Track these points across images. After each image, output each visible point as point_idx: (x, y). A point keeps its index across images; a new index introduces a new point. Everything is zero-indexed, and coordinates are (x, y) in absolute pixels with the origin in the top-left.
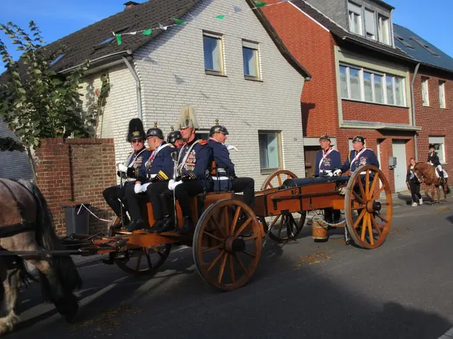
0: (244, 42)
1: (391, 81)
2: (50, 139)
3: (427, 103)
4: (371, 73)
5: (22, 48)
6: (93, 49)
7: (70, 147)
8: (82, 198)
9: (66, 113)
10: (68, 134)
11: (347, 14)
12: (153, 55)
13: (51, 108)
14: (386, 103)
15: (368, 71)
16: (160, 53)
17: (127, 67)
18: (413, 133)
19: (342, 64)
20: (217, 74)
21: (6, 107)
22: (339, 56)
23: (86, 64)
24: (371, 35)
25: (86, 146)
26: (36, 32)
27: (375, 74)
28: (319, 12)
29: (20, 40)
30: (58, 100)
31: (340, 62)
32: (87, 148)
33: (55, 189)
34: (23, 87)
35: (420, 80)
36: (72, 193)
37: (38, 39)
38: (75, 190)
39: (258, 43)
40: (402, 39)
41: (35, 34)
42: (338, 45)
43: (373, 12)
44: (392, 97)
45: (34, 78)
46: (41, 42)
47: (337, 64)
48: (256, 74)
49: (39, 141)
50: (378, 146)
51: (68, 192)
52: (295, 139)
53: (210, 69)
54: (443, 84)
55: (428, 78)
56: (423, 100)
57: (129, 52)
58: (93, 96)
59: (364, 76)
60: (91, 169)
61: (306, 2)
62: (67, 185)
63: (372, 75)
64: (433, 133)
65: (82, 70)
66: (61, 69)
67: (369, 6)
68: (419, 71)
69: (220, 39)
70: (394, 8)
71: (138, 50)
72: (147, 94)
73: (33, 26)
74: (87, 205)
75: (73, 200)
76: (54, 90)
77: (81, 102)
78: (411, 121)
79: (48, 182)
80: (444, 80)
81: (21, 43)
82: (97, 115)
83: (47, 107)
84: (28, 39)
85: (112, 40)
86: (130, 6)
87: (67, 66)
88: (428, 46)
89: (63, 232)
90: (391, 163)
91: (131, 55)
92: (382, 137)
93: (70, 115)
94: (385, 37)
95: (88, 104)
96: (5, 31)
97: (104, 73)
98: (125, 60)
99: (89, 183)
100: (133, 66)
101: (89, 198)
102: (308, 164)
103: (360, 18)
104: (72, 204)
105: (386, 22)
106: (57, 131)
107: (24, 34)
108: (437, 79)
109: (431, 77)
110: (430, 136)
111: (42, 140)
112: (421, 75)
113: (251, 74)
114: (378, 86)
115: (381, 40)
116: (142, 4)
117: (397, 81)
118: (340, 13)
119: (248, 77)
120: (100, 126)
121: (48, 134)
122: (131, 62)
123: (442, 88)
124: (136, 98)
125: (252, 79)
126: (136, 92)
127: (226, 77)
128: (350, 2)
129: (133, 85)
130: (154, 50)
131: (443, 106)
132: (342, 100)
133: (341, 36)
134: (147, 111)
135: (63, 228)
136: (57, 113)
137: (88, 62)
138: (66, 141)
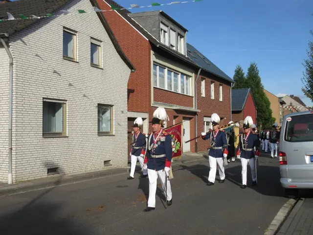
0: (92, 40)
1: (183, 78)
3: (204, 95)
11: (159, 30)
12: (25, 39)
14: (179, 91)
15: (170, 70)
17: (4, 48)
18: (195, 113)
19: (155, 63)
20: (71, 60)
22: (153, 58)
24: (173, 46)
27: (174, 73)
28: (141, 26)
31: (154, 62)
35: (200, 79)
39: (101, 41)
40: (190, 52)
42: (153, 50)
43: (175, 31)
44: (183, 89)
47: (152, 63)
48: (99, 63)
50: (174, 120)
52: (122, 112)
53: (66, 57)
54: (213, 84)
55: (205, 79)
56: (202, 92)
57: (6, 35)
59: (168, 73)
61: (132, 19)
63: (173, 73)
64: (207, 115)
67: (173, 27)
68: (200, 74)
69: (75, 35)
70: (188, 31)
71: (13, 34)
72: (17, 68)
78: (194, 106)
80: (214, 81)
88: (204, 58)
91: (8, 38)
92: (177, 115)
94: (181, 49)
98: (2, 40)
100: (8, 46)
102: (130, 130)
103: (166, 34)
105: (182, 39)
108: (210, 80)
110: (206, 117)
112: (201, 76)
113: (94, 63)
114: (176, 81)
115: (179, 51)
117: (187, 79)
118: (155, 29)
119: (94, 65)
122: (7, 44)
123: (212, 86)
124: (8, 71)
125: (96, 66)
126: (9, 67)
127: (78, 63)
128: (162, 23)
129: (7, 60)
130: (26, 36)
131: (213, 97)
132: (154, 88)
133: (155, 44)
134: (17, 82)
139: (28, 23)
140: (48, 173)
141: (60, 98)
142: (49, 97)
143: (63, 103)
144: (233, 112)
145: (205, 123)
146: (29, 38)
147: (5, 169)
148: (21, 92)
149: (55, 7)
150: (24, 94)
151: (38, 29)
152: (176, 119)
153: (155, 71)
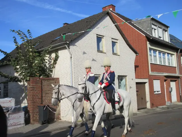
0: (113, 40)
1: (169, 56)
2: (34, 78)
4: (161, 53)
5: (24, 40)
6: (51, 41)
7: (42, 81)
8: (46, 103)
9: (40, 67)
10: (40, 76)
11: (151, 29)
12: (76, 44)
13: (35, 65)
14: (167, 65)
17: (66, 49)
18: (178, 77)
20: (102, 52)
21: (16, 64)
22: (149, 46)
23: (50, 47)
24: (160, 37)
25: (48, 81)
26: (30, 34)
27: (163, 53)
28: (140, 28)
29: (23, 37)
30: (37, 62)
31: (149, 48)
33: (35, 99)
34: (22, 56)
35: (180, 56)
36: (42, 101)
37: (30, 37)
38: (43, 99)
39: (117, 40)
40: (172, 39)
41: (29, 35)
42: (148, 41)
43: (161, 28)
44: (169, 63)
45: (29, 52)
46: (31, 38)
48: (117, 52)
49: (29, 78)
50: (165, 83)
51: (40, 100)
52: (132, 79)
53: (99, 50)
57: (68, 42)
58: (51, 60)
59: (159, 54)
60: (50, 90)
61: (134, 24)
62: (40, 97)
63: (162, 54)
65: (48, 50)
66: (38, 49)
67: (160, 26)
68: (180, 53)
69: (103, 38)
70: (169, 27)
71: (71, 42)
72: (74, 59)
73: (29, 32)
74: (48, 106)
75: (42, 103)
76: (36, 57)
77: (46, 62)
79: (32, 96)
81: (23, 38)
82: (53, 68)
84: (26, 37)
85: (59, 39)
86: (65, 25)
87: (41, 48)
89: (37, 117)
90: (170, 90)
91: (69, 44)
92: (166, 79)
93: (42, 68)
94: (166, 38)
95: (49, 64)
96: (18, 33)
97: (56, 51)
98: (66, 46)
99: (49, 96)
100: (69, 48)
101: (48, 103)
102: (138, 90)
103: (156, 31)
104: (42, 105)
105: (166, 32)
106: (37, 74)
107: (24, 35)
113: (114, 52)
114: (164, 58)
115: (165, 40)
116: (71, 24)
117: (171, 56)
118: (148, 29)
119: (114, 54)
120: (53, 73)
122: (69, 47)
124: (70, 61)
125: (116, 54)
126: (70, 59)
127: (105, 53)
128: (153, 24)
129: (69, 56)
130: (77, 42)
132: (151, 63)
133: (150, 38)
134: (74, 67)
135: (37, 115)
136: (37, 67)
137: (51, 46)
138: (40, 79)
139: (78, 35)
140: (92, 116)
141: (97, 74)
143: (99, 76)
146: (79, 43)
147: (71, 114)
148: (76, 72)
149: (92, 24)
150: (78, 73)
151: (83, 37)
152: (166, 82)
153: (150, 53)
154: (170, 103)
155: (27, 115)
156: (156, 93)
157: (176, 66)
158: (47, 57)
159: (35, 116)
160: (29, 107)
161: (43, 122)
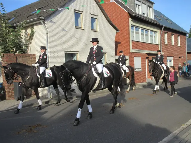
0: (92, 15)
1: (152, 33)
2: (8, 54)
3: (166, 43)
6: (28, 16)
7: (17, 57)
9: (15, 43)
10: (16, 52)
11: (135, 5)
12: (53, 19)
13: (9, 40)
14: (150, 42)
15: (143, 29)
16: (56, 18)
17: (42, 24)
20: (80, 28)
22: (131, 22)
24: (144, 14)
25: (24, 57)
26: (3, 7)
28: (123, 4)
30: (11, 37)
31: (131, 25)
32: (24, 58)
35: (164, 33)
37: (4, 11)
39: (97, 16)
40: (157, 16)
41: (3, 9)
42: (131, 18)
43: (146, 4)
44: (152, 40)
45: (2, 27)
47: (130, 26)
48: (97, 29)
49: (4, 55)
50: (146, 60)
52: (112, 57)
53: (77, 26)
54: (173, 36)
56: (165, 41)
57: (43, 18)
58: (27, 36)
59: (141, 31)
63: (145, 31)
64: (169, 55)
65: (23, 25)
66: (13, 24)
67: (144, 2)
68: (164, 30)
69: (82, 14)
70: (154, 3)
71: (47, 17)
72: (50, 36)
73: (2, 5)
76: (10, 33)
77: (22, 38)
80: (173, 33)
82: (29, 44)
83: (7, 40)
85: (35, 13)
87: (16, 23)
89: (13, 93)
91: (44, 19)
92: (148, 56)
93: (17, 44)
94: (150, 15)
95: (25, 39)
97: (32, 26)
98: (41, 21)
100: (45, 24)
103: (140, 7)
104: (17, 82)
105: (151, 9)
106: (11, 50)
108: (171, 33)
109: (168, 32)
110: (167, 57)
111: (5, 54)
112: (164, 31)
113: (94, 29)
114: (147, 35)
117: (155, 33)
118: (132, 4)
120: (30, 48)
121: (7, 52)
122: (44, 22)
123: (173, 37)
124: (45, 38)
125: (95, 31)
126: (45, 35)
127: (84, 30)
129: (44, 32)
130: (54, 17)
131: (173, 44)
132: (132, 41)
133: (132, 14)
134: (50, 43)
135: (13, 91)
136: (11, 43)
137: (25, 21)
138: (15, 55)
141: (74, 51)
142: (68, 50)
144: (188, 53)
145: (168, 61)
148: (53, 48)
153: (132, 30)
154: (150, 79)
155: (3, 91)
156: (137, 70)
157: (159, 44)
158: (22, 32)
159: (10, 92)
160: (4, 83)
161: (18, 98)
